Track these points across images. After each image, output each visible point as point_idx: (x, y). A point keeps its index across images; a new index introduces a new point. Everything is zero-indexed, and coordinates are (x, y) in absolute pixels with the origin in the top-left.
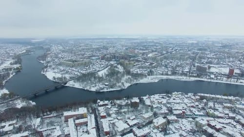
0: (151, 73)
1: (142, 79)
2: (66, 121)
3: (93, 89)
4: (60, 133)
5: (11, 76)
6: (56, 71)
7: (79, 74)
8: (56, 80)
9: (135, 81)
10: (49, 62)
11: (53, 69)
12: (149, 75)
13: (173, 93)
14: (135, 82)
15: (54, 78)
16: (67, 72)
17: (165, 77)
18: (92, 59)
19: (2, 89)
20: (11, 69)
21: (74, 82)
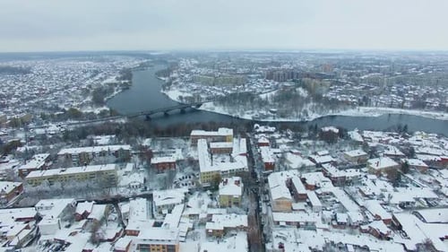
0: (365, 102)
1: (345, 109)
2: (195, 145)
3: (248, 117)
4: (181, 157)
5: (116, 93)
6: (185, 89)
7: (223, 95)
8: (184, 100)
9: (331, 111)
10: (174, 79)
11: (181, 87)
12: (361, 104)
13: (418, 133)
14: (330, 113)
15: (181, 98)
16: (203, 92)
17: (396, 111)
18: (250, 77)
19: (102, 106)
20: (116, 85)
21: (215, 105)
